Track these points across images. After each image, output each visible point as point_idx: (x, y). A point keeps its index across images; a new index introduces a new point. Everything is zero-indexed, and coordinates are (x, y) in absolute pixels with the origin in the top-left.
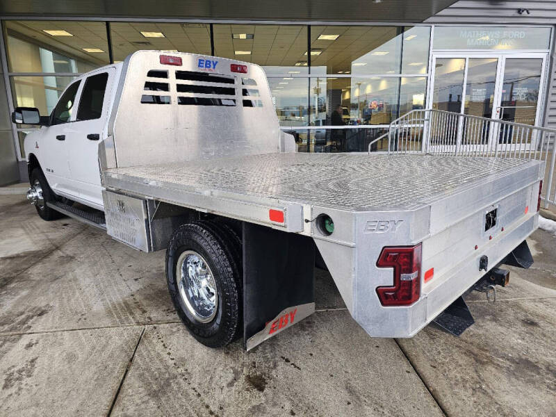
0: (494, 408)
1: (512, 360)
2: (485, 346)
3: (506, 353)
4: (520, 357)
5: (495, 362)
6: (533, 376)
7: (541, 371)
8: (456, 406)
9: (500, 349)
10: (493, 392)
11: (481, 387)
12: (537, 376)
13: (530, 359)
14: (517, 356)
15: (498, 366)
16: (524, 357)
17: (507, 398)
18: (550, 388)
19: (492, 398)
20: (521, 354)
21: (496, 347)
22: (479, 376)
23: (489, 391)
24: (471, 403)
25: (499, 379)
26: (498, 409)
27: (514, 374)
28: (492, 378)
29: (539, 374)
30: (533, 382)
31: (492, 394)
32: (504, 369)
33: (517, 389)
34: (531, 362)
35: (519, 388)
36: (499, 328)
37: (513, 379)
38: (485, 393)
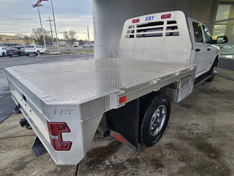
0: (16, 146)
1: (28, 163)
2: (41, 157)
3: (32, 163)
4: (26, 167)
5: (31, 156)
6: (15, 166)
7: (14, 170)
8: (25, 138)
9: (36, 162)
10: (21, 149)
11: (25, 146)
12: (13, 167)
13: (22, 171)
14: (27, 166)
15: (29, 156)
16: (25, 169)
17: (16, 152)
18: (5, 168)
19: (20, 148)
20: (27, 169)
21: (37, 161)
22: (30, 148)
23: (22, 148)
24: (23, 142)
25: (24, 153)
26: (15, 147)
27: (21, 159)
28: (26, 152)
29: (14, 169)
30: (13, 164)
31: (21, 148)
32: (26, 157)
33: (15, 156)
34: (20, 170)
35: (15, 157)
36: (48, 170)
37: (19, 158)
38: (23, 147)
